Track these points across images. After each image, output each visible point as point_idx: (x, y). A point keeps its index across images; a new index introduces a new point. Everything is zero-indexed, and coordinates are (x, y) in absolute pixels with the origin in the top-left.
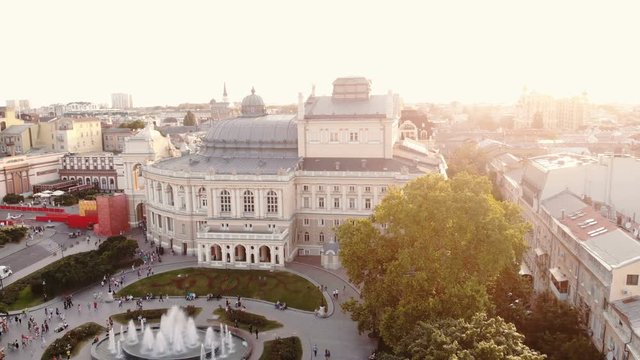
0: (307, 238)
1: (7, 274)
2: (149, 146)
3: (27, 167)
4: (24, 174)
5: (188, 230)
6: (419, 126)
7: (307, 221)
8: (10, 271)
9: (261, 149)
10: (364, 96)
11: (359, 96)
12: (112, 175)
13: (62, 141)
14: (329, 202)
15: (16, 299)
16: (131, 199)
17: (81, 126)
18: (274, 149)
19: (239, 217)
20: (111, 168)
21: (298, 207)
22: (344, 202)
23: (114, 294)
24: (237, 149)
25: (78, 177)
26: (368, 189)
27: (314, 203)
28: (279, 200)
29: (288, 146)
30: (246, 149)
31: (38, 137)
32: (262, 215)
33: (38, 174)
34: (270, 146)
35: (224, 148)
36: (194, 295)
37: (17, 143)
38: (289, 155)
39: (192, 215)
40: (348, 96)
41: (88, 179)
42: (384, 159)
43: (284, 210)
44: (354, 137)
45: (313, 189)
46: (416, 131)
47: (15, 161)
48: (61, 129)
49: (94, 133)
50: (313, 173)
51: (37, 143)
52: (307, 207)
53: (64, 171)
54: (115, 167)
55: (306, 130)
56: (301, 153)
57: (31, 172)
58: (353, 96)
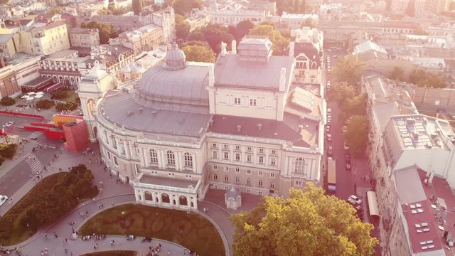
0: (216, 177)
1: (4, 201)
2: (97, 86)
3: (14, 74)
4: (13, 79)
5: (129, 169)
6: (311, 58)
7: (215, 167)
8: (6, 197)
9: (181, 104)
10: (264, 60)
11: (260, 60)
12: (78, 75)
13: (38, 46)
14: (232, 156)
15: (11, 232)
16: (88, 123)
17: (51, 32)
18: (190, 105)
19: (164, 168)
20: (77, 70)
21: (209, 157)
22: (243, 158)
23: (77, 233)
24: (163, 102)
25: (53, 76)
26: (261, 150)
27: (221, 155)
28: (193, 159)
29: (202, 104)
30: (169, 103)
31: (20, 43)
32: (181, 168)
33: (23, 76)
34: (188, 103)
35: (153, 101)
36: (133, 236)
37: (4, 50)
38: (203, 111)
39: (131, 160)
40: (250, 59)
41: (61, 78)
42: (276, 120)
43: (198, 166)
44: (253, 103)
45: (220, 147)
46: (308, 62)
47: (5, 71)
48: (36, 37)
49: (62, 35)
50: (220, 136)
51: (20, 48)
52: (215, 157)
53: (42, 71)
54: (79, 70)
55: (215, 94)
56: (212, 111)
57: (17, 76)
58: (254, 60)
